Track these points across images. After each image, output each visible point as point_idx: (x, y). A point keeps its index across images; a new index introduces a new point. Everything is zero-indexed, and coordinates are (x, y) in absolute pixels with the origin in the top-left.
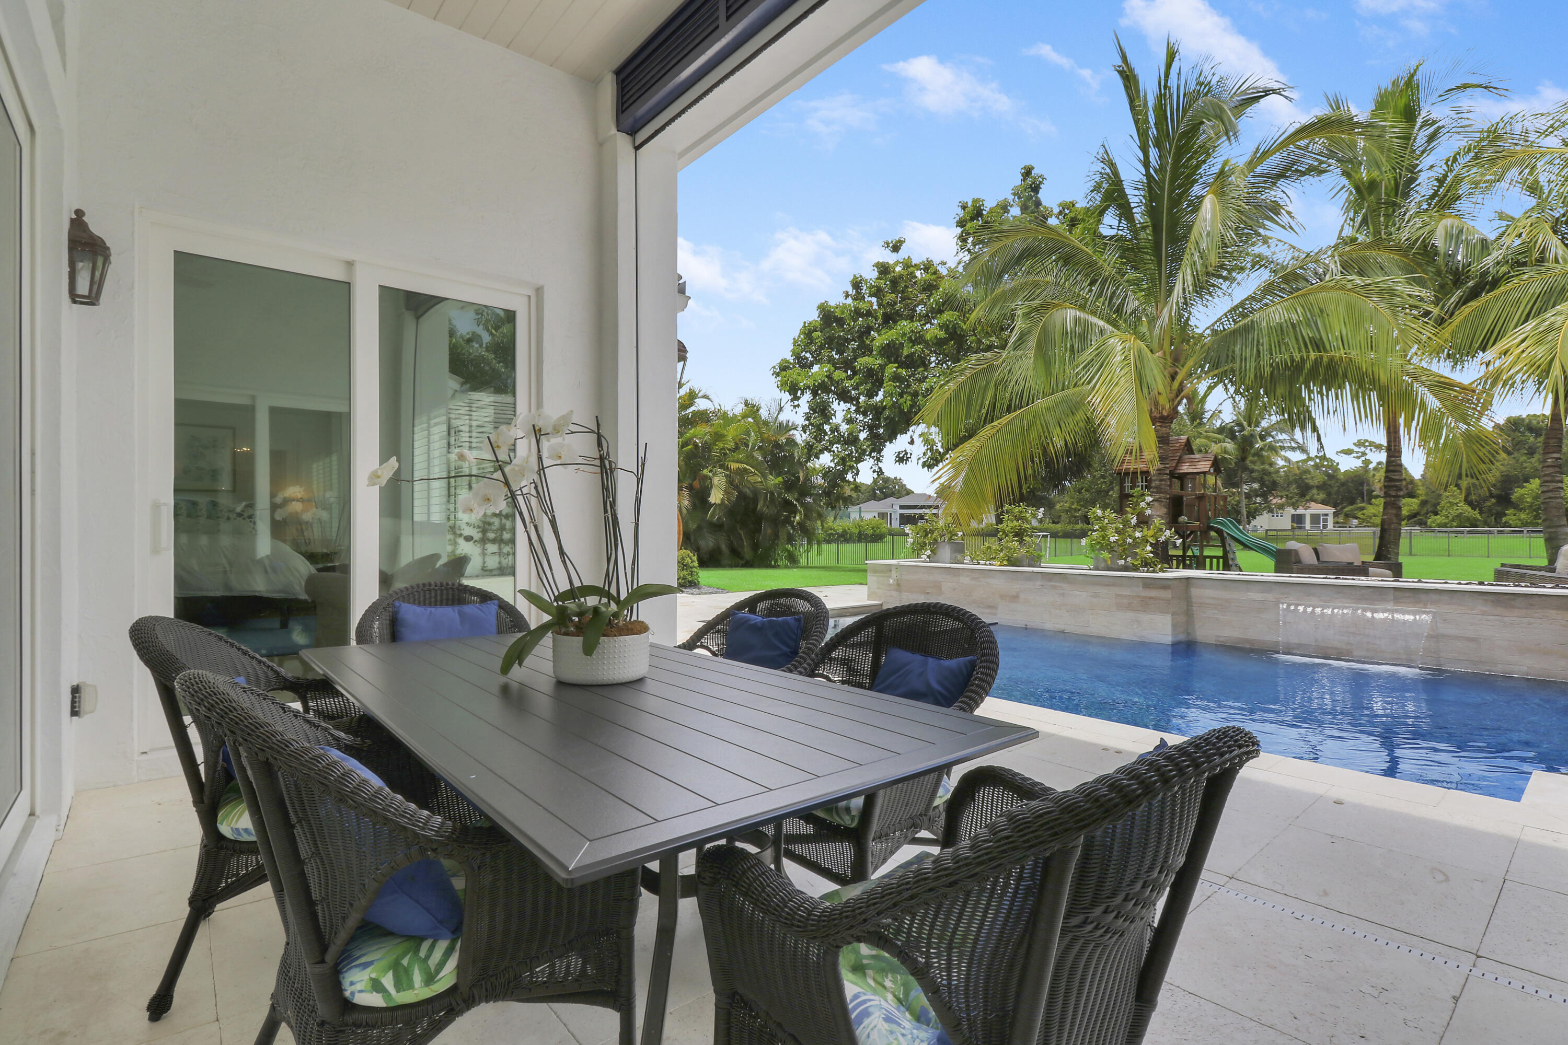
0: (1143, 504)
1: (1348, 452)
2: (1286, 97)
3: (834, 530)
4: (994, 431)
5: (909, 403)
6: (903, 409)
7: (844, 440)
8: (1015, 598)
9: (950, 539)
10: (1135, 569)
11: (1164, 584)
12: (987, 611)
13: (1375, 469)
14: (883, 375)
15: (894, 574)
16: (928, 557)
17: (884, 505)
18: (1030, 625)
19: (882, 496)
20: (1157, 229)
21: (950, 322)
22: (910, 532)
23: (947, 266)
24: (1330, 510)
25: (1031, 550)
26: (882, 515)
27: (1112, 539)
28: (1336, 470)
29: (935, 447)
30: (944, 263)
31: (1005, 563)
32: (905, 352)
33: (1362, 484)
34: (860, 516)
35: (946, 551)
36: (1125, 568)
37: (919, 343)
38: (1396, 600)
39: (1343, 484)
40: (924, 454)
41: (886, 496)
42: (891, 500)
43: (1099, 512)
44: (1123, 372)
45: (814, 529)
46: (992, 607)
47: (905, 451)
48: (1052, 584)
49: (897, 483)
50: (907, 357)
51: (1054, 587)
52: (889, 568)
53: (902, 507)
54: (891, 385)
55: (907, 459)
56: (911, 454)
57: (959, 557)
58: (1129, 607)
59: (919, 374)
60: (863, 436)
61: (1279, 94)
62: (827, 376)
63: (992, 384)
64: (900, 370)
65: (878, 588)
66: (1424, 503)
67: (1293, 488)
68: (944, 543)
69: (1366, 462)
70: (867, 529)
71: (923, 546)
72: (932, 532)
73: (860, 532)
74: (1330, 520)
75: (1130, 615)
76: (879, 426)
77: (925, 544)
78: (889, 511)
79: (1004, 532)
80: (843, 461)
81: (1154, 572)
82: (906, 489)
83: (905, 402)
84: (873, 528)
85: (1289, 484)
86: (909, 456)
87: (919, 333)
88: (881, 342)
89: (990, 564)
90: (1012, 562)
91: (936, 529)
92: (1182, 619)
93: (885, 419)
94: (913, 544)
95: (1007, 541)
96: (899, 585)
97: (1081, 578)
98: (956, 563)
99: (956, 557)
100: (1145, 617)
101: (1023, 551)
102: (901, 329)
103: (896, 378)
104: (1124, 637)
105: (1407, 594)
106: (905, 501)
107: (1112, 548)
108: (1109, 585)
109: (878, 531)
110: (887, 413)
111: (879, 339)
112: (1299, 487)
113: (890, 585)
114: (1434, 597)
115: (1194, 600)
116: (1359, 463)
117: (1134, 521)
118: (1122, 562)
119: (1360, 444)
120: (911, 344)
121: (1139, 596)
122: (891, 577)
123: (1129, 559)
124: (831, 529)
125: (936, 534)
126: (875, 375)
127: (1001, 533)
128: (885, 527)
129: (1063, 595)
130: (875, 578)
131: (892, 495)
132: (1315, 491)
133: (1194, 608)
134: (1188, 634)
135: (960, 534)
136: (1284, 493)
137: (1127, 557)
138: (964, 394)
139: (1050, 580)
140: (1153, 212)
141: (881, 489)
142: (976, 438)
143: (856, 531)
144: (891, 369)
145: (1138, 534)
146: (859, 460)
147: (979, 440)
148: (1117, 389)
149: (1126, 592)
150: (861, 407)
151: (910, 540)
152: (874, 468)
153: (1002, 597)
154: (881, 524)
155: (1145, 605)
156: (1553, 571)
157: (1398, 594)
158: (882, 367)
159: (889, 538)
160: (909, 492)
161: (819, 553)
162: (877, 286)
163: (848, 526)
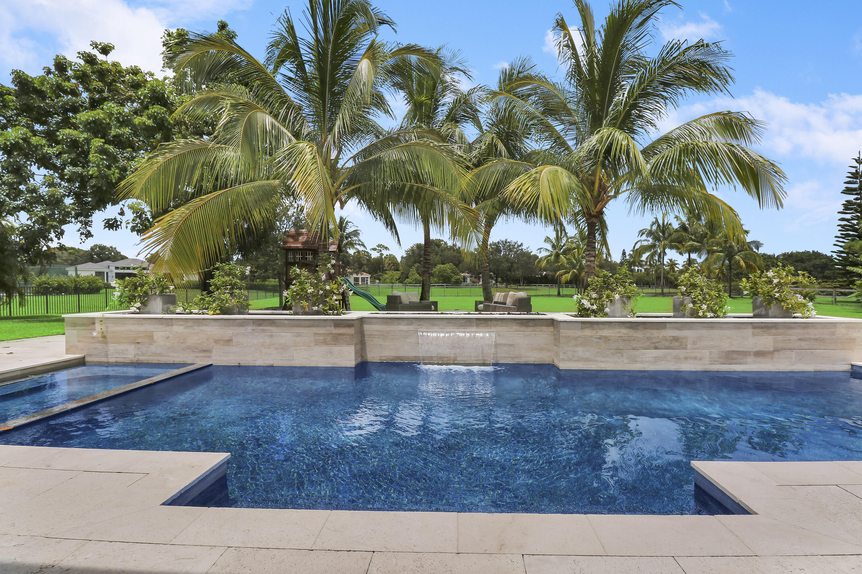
0: (329, 265)
1: (374, 249)
2: (393, 29)
3: (48, 284)
4: (202, 203)
5: (117, 175)
6: (111, 180)
7: (45, 201)
8: (229, 341)
9: (162, 292)
10: (325, 313)
11: (348, 323)
12: (202, 354)
13: (385, 257)
14: (89, 148)
15: (98, 326)
16: (139, 308)
17: (101, 266)
18: (243, 363)
19: (99, 260)
20: (323, 81)
21: (158, 114)
22: (117, 285)
23: (155, 77)
24: (369, 276)
25: (241, 300)
26: (99, 274)
27: (309, 291)
28: (370, 257)
29: (144, 216)
30: (152, 75)
31: (218, 312)
32: (113, 132)
33: (380, 264)
34: (76, 274)
35: (157, 304)
36: (318, 313)
37: (127, 126)
38: (477, 325)
39: (373, 264)
40: (133, 220)
41: (102, 260)
42: (108, 263)
43: (298, 271)
44: (313, 167)
45: (14, 283)
46: (207, 351)
47: (115, 219)
48: (262, 328)
49: (113, 251)
50: (114, 136)
51: (264, 331)
52: (92, 321)
53: (117, 268)
54: (97, 157)
55: (117, 226)
56: (121, 222)
57: (172, 308)
58: (325, 343)
59: (127, 153)
60: (68, 201)
61: (389, 25)
62: (22, 139)
63: (199, 165)
64: (106, 146)
65: (79, 341)
66: (402, 273)
67: (356, 265)
68: (155, 296)
69: (382, 254)
70: (83, 283)
71: (131, 299)
72: (142, 285)
73: (76, 286)
74: (369, 279)
75: (325, 348)
76: (86, 195)
77: (135, 297)
78: (106, 270)
79: (216, 285)
80: (43, 220)
81: (337, 314)
82: (121, 255)
83: (113, 174)
84: (89, 283)
85: (354, 262)
86: (119, 223)
87: (127, 116)
88: (86, 117)
89: (203, 314)
90: (224, 311)
91: (146, 283)
92: (359, 347)
93: (92, 187)
94: (121, 296)
95: (220, 294)
96: (104, 337)
97: (286, 322)
98: (168, 314)
99: (168, 308)
100: (336, 349)
101: (234, 301)
102: (109, 109)
103: (102, 151)
104: (320, 365)
105: (482, 322)
106: (121, 263)
107: (308, 297)
108: (308, 327)
109: (94, 285)
110: (93, 182)
111: (84, 116)
112: (359, 264)
113: (93, 338)
114: (495, 323)
115: (365, 333)
116: (378, 255)
117: (324, 277)
118: (315, 308)
119: (379, 246)
120: (118, 125)
121: (331, 334)
122: (94, 330)
123: (321, 306)
124: (46, 284)
125: (146, 287)
126: (81, 147)
127: (213, 287)
128: (100, 282)
129: (271, 336)
130: (75, 332)
131: (108, 259)
132: (365, 267)
133: (366, 339)
134: (362, 357)
135: (172, 287)
136: (352, 267)
137: (319, 305)
138: (173, 167)
139: (260, 325)
140: (321, 69)
141: (98, 255)
142: (187, 206)
143: (73, 285)
144: (97, 142)
145: (328, 288)
146: (64, 222)
147: (188, 209)
148: (310, 178)
149: (322, 330)
150: (66, 175)
151: (117, 294)
152: (82, 231)
153: (216, 341)
154: (97, 280)
155: (336, 339)
156: (505, 304)
157: (478, 322)
158: (88, 141)
159: (104, 291)
160: (124, 258)
161: (21, 304)
162: (82, 71)
163: (63, 281)
